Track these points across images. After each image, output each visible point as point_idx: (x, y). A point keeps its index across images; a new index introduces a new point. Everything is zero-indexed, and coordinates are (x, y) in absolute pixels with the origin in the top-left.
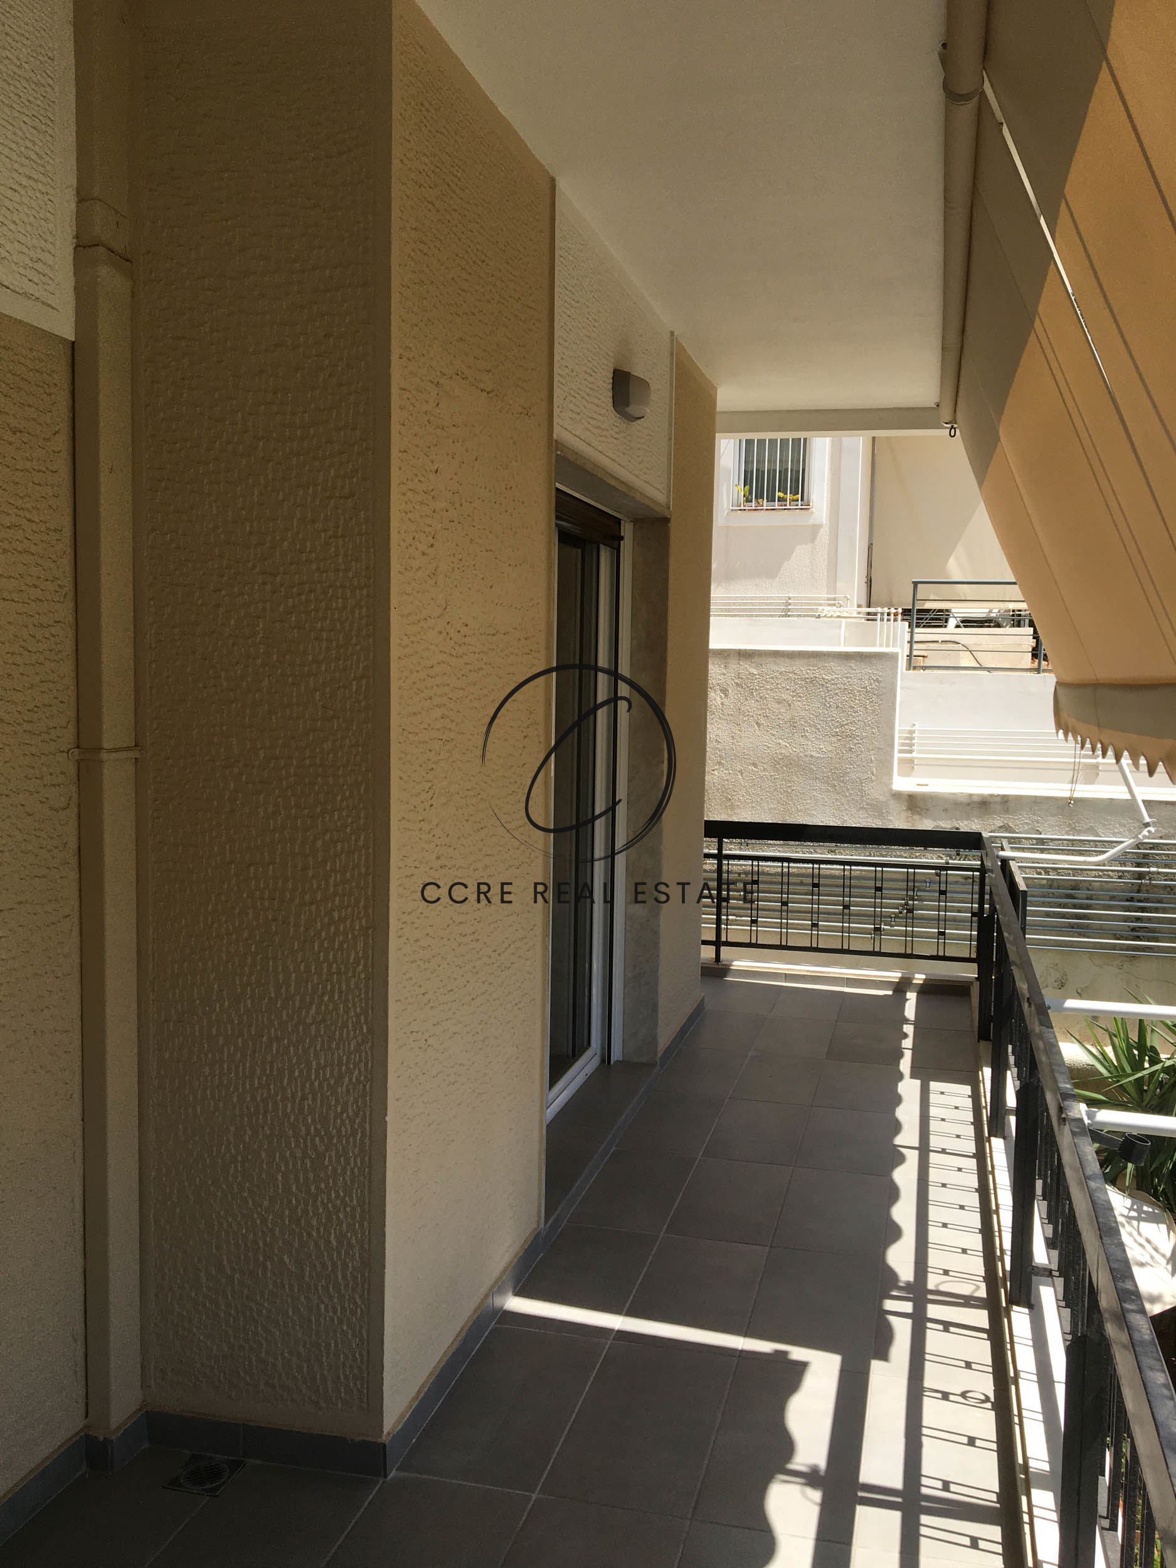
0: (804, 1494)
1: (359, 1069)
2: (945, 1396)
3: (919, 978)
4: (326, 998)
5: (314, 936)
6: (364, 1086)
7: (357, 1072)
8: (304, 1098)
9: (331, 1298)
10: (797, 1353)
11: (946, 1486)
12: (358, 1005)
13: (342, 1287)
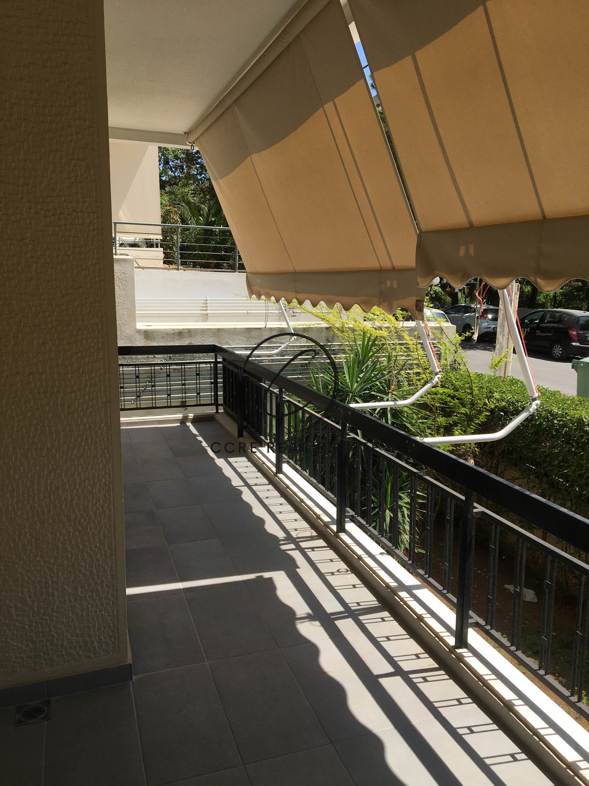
0: (313, 624)
1: (106, 478)
2: (333, 574)
3: (191, 416)
4: (83, 443)
5: (74, 411)
6: (109, 487)
7: (104, 480)
8: (72, 500)
9: (94, 600)
10: (266, 575)
11: (358, 604)
12: (103, 444)
13: (101, 593)
